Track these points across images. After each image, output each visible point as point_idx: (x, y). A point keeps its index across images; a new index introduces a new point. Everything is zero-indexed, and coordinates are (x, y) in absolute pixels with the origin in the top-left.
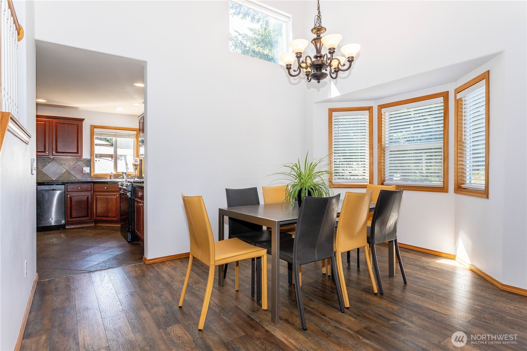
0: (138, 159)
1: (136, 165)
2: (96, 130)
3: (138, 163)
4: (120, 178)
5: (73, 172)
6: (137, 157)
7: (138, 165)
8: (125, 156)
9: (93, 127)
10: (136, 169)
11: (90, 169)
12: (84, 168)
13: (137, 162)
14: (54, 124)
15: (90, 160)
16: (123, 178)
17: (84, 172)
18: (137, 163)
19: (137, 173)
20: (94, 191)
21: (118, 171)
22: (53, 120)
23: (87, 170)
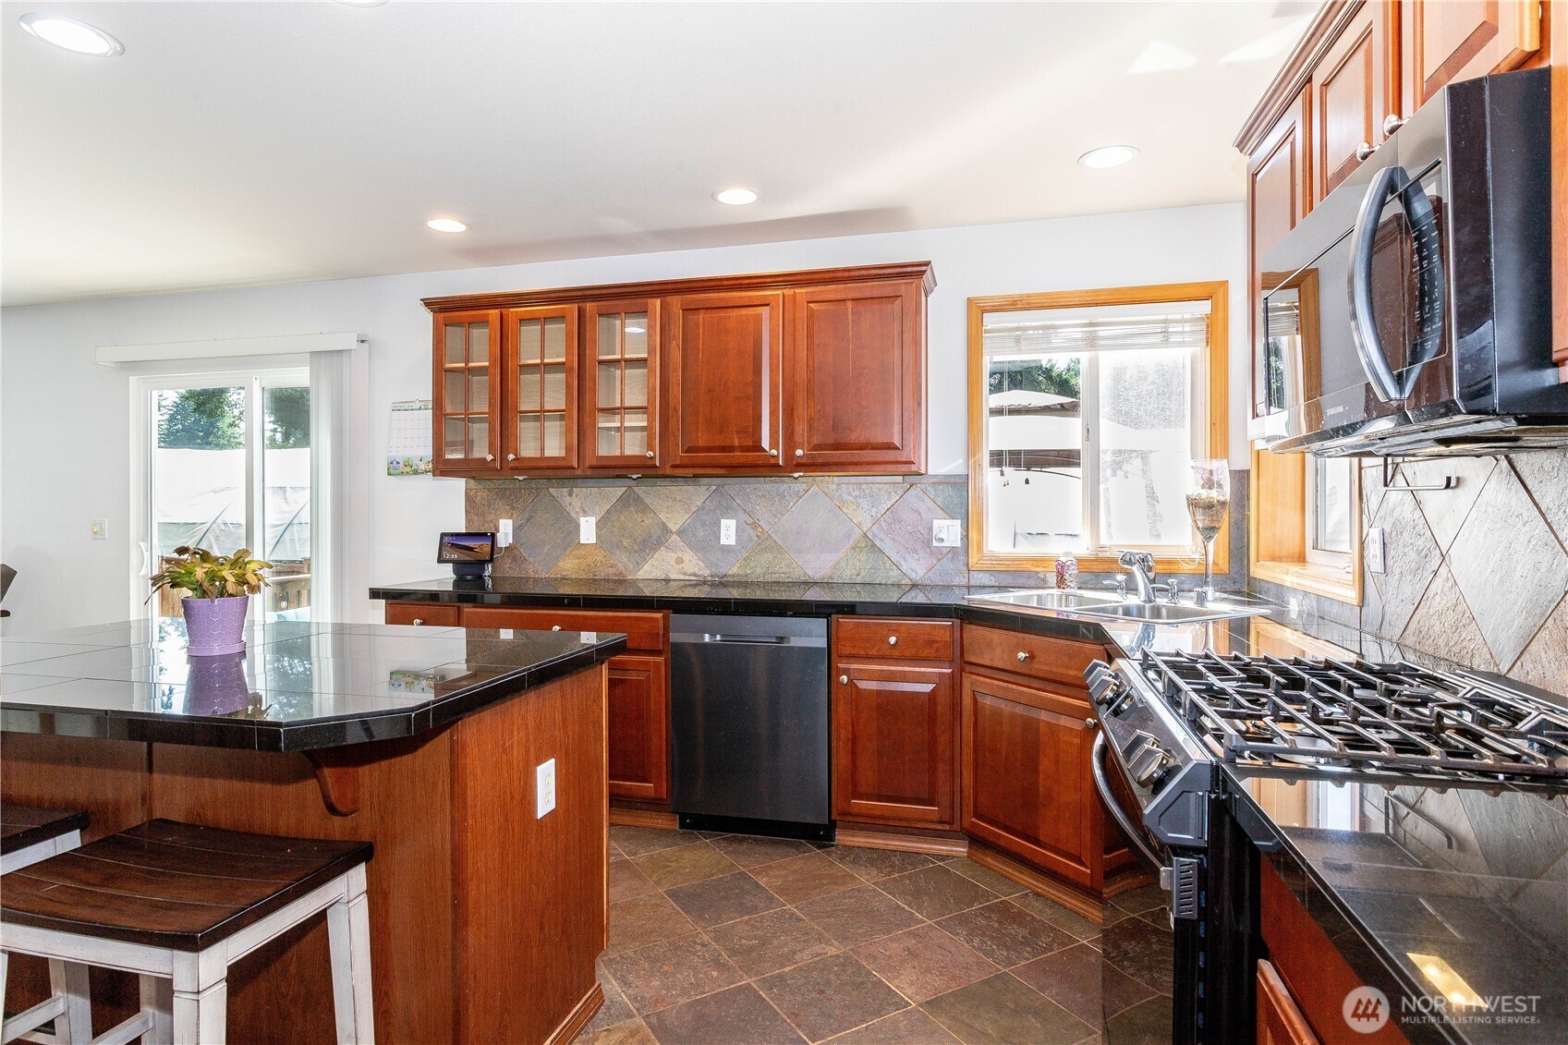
0: (1222, 470)
1: (1209, 506)
2: (991, 321)
3: (1225, 493)
4: (1113, 589)
5: (887, 541)
6: (1213, 455)
7: (1223, 504)
8: (1144, 456)
9: (977, 310)
10: (1209, 531)
11: (966, 528)
12: (936, 523)
13: (1220, 486)
14: (802, 314)
15: (964, 480)
16: (1131, 588)
17: (935, 544)
18: (1214, 495)
19: (1217, 550)
20: (965, 662)
21: (1104, 541)
22: (798, 291)
23: (948, 531)
